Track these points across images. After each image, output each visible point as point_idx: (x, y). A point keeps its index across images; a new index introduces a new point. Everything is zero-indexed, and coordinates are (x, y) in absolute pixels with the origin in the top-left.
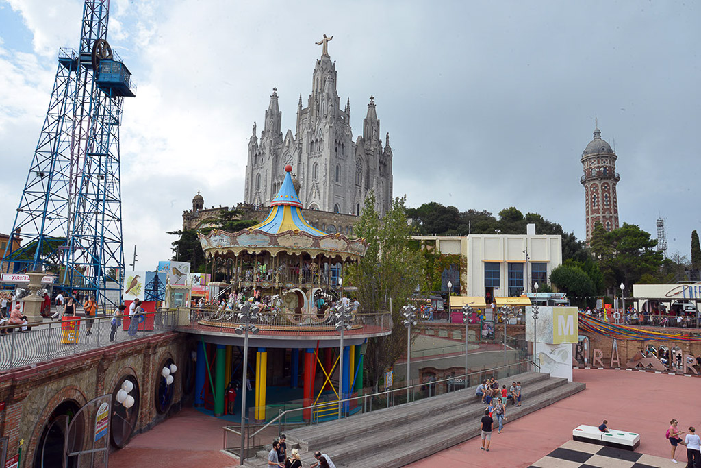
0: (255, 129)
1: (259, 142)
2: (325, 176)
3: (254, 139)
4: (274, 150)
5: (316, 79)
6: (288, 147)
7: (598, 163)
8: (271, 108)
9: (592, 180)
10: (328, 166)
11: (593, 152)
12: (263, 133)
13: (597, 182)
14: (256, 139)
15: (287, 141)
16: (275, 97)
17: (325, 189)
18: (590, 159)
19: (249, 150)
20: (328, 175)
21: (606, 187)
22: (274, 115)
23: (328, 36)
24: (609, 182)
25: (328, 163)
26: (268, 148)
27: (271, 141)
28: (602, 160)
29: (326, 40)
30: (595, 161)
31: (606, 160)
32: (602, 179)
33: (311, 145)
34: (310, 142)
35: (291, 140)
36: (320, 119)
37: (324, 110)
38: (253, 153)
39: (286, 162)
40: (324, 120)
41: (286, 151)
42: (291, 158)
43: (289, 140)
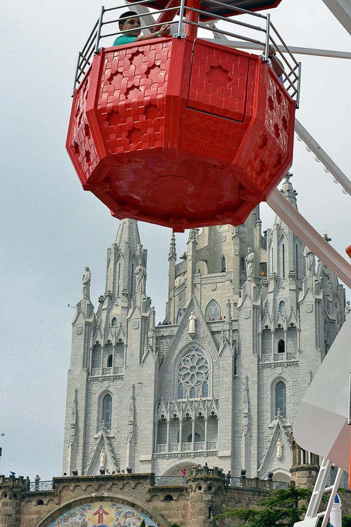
27: (142, 317)
33: (262, 337)
34: (260, 331)
35: (202, 321)
36: (277, 280)
37: (287, 259)
38: (86, 341)
39: (185, 372)
40: (288, 285)
41: (187, 346)
42: (203, 363)
43: (196, 321)
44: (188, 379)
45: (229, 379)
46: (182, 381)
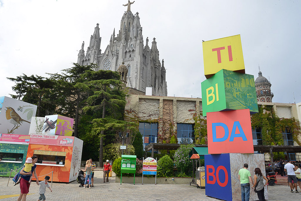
0: (83, 45)
1: (85, 53)
2: (137, 72)
3: (82, 51)
4: (97, 57)
5: (124, 22)
6: (107, 55)
7: (264, 88)
8: (95, 34)
9: (261, 96)
10: (139, 66)
11: (261, 82)
12: (89, 48)
13: (264, 97)
14: (83, 51)
15: (107, 52)
16: (97, 29)
17: (136, 81)
18: (259, 85)
19: (79, 58)
20: (139, 72)
21: (268, 100)
22: (96, 39)
23: (131, 1)
24: (270, 97)
25: (139, 64)
26: (92, 56)
27: (95, 52)
28: (266, 86)
29: (130, 3)
30: (262, 86)
31: (268, 86)
32: (267, 95)
33: (125, 54)
34: (124, 52)
35: (110, 51)
36: (131, 39)
37: (134, 33)
38: (81, 59)
39: (105, 65)
40: (134, 40)
41: (106, 58)
42: (109, 63)
43: (108, 51)
44: (105, 67)
45: (114, 65)
46: (104, 68)
